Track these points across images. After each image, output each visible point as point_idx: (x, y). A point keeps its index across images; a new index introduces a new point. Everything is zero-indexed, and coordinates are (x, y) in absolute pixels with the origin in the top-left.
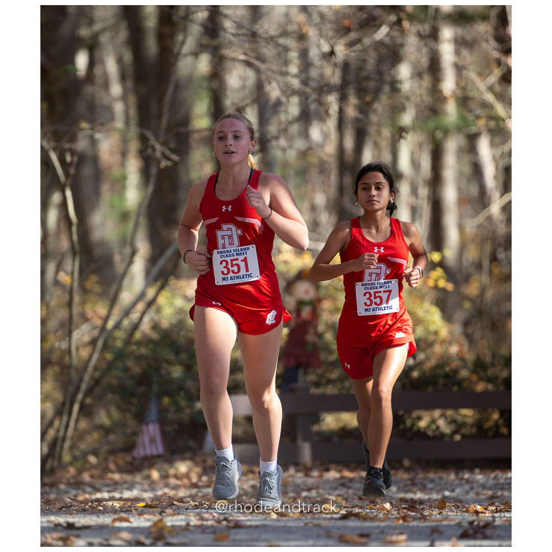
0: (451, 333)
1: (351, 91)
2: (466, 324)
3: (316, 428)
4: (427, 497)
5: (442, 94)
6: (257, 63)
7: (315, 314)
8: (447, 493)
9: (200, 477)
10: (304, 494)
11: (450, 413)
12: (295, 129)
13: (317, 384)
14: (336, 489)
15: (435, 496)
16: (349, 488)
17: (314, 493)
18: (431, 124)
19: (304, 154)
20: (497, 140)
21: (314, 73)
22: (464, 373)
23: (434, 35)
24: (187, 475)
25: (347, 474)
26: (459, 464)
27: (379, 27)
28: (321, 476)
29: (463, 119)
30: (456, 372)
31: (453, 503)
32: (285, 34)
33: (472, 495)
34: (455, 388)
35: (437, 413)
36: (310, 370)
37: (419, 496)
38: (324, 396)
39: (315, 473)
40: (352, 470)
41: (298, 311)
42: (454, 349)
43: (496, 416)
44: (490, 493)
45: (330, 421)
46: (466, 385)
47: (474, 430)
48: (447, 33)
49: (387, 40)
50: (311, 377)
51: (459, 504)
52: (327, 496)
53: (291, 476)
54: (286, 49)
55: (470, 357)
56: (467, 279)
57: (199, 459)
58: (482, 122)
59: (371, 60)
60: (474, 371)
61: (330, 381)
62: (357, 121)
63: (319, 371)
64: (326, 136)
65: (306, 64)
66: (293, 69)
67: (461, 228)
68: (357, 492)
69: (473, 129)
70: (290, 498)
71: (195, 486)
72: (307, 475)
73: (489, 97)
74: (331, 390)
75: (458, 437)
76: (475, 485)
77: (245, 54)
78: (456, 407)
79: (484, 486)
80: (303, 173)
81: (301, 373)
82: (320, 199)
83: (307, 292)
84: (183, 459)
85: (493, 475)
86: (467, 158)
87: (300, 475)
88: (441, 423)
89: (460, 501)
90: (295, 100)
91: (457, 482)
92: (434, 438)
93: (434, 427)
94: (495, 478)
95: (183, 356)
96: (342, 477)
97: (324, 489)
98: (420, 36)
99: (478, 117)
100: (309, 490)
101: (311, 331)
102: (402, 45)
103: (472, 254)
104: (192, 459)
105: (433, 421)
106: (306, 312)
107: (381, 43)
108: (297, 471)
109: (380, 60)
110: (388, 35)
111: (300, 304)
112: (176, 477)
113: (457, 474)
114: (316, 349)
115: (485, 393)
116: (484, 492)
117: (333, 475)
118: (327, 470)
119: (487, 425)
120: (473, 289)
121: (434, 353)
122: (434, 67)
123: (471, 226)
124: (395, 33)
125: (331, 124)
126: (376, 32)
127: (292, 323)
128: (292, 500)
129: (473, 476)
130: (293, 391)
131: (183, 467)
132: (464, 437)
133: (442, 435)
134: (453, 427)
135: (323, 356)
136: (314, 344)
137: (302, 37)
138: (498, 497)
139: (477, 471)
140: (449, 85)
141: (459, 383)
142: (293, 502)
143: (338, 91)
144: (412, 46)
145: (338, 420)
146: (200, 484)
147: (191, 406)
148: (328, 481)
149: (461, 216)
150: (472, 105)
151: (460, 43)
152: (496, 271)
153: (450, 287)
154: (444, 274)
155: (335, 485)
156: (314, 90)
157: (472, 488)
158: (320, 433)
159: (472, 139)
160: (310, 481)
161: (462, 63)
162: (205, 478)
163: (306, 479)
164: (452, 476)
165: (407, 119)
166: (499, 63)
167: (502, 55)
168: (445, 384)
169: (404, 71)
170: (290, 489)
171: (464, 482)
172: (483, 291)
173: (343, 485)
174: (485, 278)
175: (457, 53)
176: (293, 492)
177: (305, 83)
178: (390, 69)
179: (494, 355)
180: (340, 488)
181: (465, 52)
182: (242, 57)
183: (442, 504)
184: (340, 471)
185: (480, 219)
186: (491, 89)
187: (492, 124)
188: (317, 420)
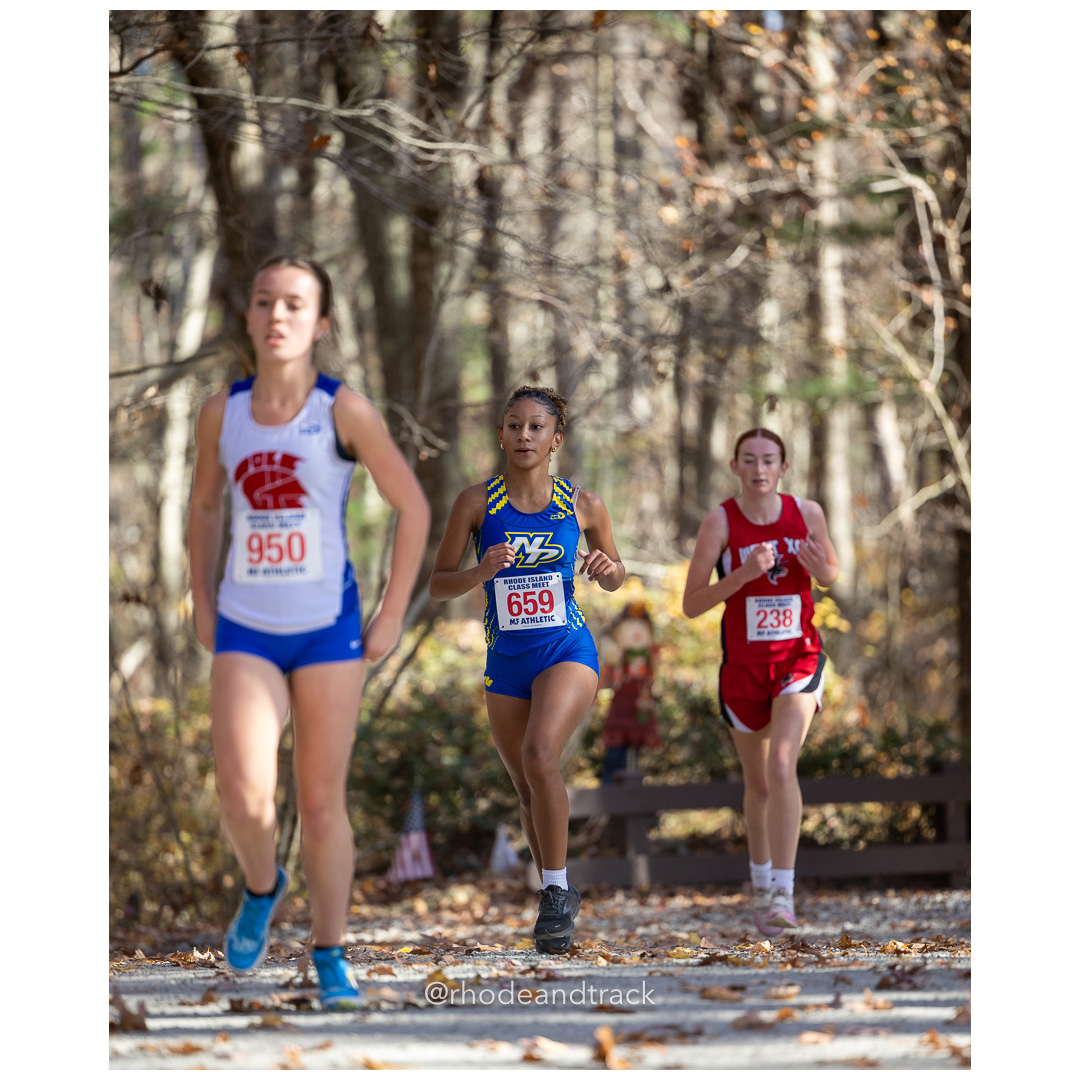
0: (847, 693)
1: (694, 343)
2: (867, 679)
3: (653, 835)
4: (818, 931)
5: (827, 344)
6: (560, 304)
7: (649, 669)
8: (849, 926)
9: (486, 908)
10: (640, 931)
11: (848, 809)
12: (613, 399)
13: (655, 771)
14: (686, 922)
15: (832, 930)
16: (705, 920)
17: (654, 929)
18: (812, 389)
19: (626, 436)
20: (907, 410)
21: (637, 317)
22: (868, 751)
23: (812, 260)
24: (468, 907)
25: (702, 901)
26: (865, 883)
27: (734, 249)
28: (663, 904)
29: (858, 380)
30: (856, 748)
31: (860, 939)
32: (596, 262)
33: (885, 928)
34: (857, 773)
35: (829, 810)
36: (644, 750)
37: (808, 930)
38: (666, 789)
39: (654, 900)
40: (709, 895)
41: (625, 664)
42: (852, 717)
43: (915, 812)
44: (911, 924)
45: (675, 825)
46: (871, 766)
47: (884, 834)
48: (832, 256)
49: (746, 269)
50: (646, 762)
51: (868, 940)
52: (674, 933)
53: (620, 905)
54: (599, 283)
55: (876, 727)
56: (866, 614)
57: (484, 883)
58: (888, 385)
59: (723, 297)
60: (884, 748)
61: (673, 767)
62: (705, 384)
63: (658, 751)
64: (656, 409)
65: (626, 306)
66: (610, 312)
67: (857, 540)
68: (717, 926)
69: (873, 395)
70: (621, 937)
71: (480, 922)
72: (643, 903)
73: (896, 349)
74: (672, 779)
75: (862, 844)
76: (889, 914)
77: (542, 291)
78: (858, 799)
79: (902, 915)
80: (624, 463)
81: (630, 755)
82: (650, 502)
83: (637, 637)
84: (462, 883)
85: (914, 899)
86: (862, 437)
87: (633, 903)
88: (835, 823)
89: (869, 937)
90: (613, 357)
91: (863, 909)
92: (827, 846)
93: (826, 830)
94: (918, 902)
95: (458, 733)
96: (695, 906)
97: (668, 923)
98: (794, 261)
99: (882, 378)
100: (647, 924)
101: (644, 692)
102: (766, 276)
103: (873, 577)
104: (474, 883)
105: (824, 822)
106: (637, 666)
107: (736, 272)
108: (628, 897)
109: (736, 296)
110: (746, 260)
111: (628, 654)
112: (453, 909)
113: (862, 897)
114: (652, 720)
115: (899, 779)
116: (903, 923)
117: (680, 902)
118: (672, 895)
119: (903, 826)
120: (875, 629)
121: (823, 722)
122: (813, 307)
123: (871, 537)
124: (756, 259)
125: (666, 392)
126: (728, 256)
127: (618, 681)
128: (623, 939)
129: (885, 901)
130: (620, 781)
131: (461, 894)
132: (870, 843)
133: (838, 843)
134: (854, 830)
135: (661, 729)
136: (650, 713)
137: (620, 265)
138: (923, 930)
139: (891, 893)
140: (835, 332)
141: (862, 765)
142: (626, 941)
143: (675, 343)
144: (782, 276)
145: (685, 822)
146: (488, 919)
147: (472, 806)
148: (673, 912)
149: (857, 523)
150: (869, 359)
151: (852, 271)
152: (909, 602)
153: (844, 626)
154: (835, 607)
155: (685, 916)
156: (643, 341)
157: (885, 918)
158: (660, 842)
159: (869, 409)
160: (648, 912)
161: (854, 299)
162: (494, 911)
163: (642, 909)
164: (855, 901)
165: (775, 382)
166: (909, 298)
167: (914, 286)
168: (841, 767)
169: (769, 313)
170: (619, 924)
171: (872, 909)
172: (890, 629)
173: (696, 917)
174: (892, 611)
175: (846, 283)
176: (623, 927)
177: (628, 331)
178: (749, 311)
179: (911, 723)
180: (693, 921)
181: (859, 284)
182: (538, 296)
183: (845, 942)
184: (690, 896)
185: (886, 526)
186: (898, 336)
187: (902, 388)
188: (654, 822)
